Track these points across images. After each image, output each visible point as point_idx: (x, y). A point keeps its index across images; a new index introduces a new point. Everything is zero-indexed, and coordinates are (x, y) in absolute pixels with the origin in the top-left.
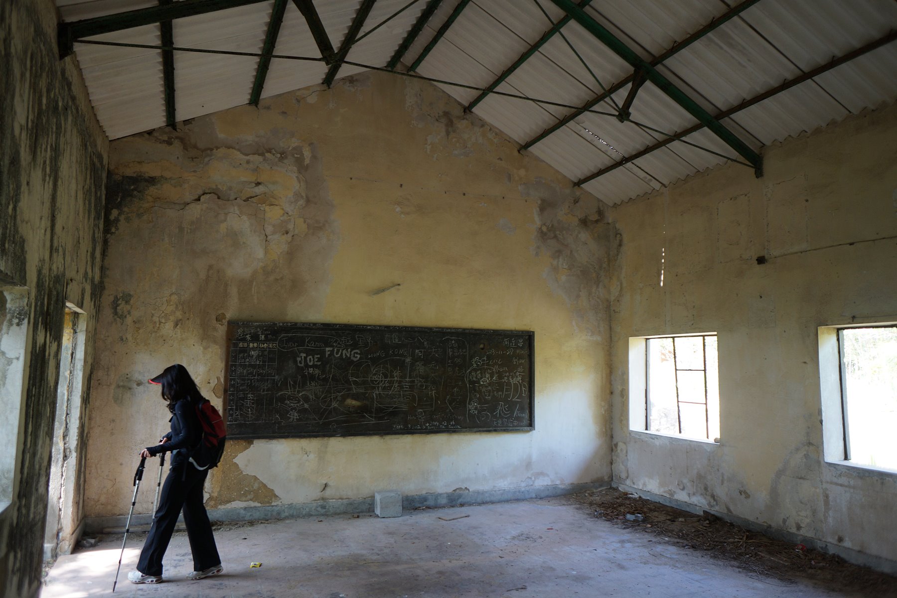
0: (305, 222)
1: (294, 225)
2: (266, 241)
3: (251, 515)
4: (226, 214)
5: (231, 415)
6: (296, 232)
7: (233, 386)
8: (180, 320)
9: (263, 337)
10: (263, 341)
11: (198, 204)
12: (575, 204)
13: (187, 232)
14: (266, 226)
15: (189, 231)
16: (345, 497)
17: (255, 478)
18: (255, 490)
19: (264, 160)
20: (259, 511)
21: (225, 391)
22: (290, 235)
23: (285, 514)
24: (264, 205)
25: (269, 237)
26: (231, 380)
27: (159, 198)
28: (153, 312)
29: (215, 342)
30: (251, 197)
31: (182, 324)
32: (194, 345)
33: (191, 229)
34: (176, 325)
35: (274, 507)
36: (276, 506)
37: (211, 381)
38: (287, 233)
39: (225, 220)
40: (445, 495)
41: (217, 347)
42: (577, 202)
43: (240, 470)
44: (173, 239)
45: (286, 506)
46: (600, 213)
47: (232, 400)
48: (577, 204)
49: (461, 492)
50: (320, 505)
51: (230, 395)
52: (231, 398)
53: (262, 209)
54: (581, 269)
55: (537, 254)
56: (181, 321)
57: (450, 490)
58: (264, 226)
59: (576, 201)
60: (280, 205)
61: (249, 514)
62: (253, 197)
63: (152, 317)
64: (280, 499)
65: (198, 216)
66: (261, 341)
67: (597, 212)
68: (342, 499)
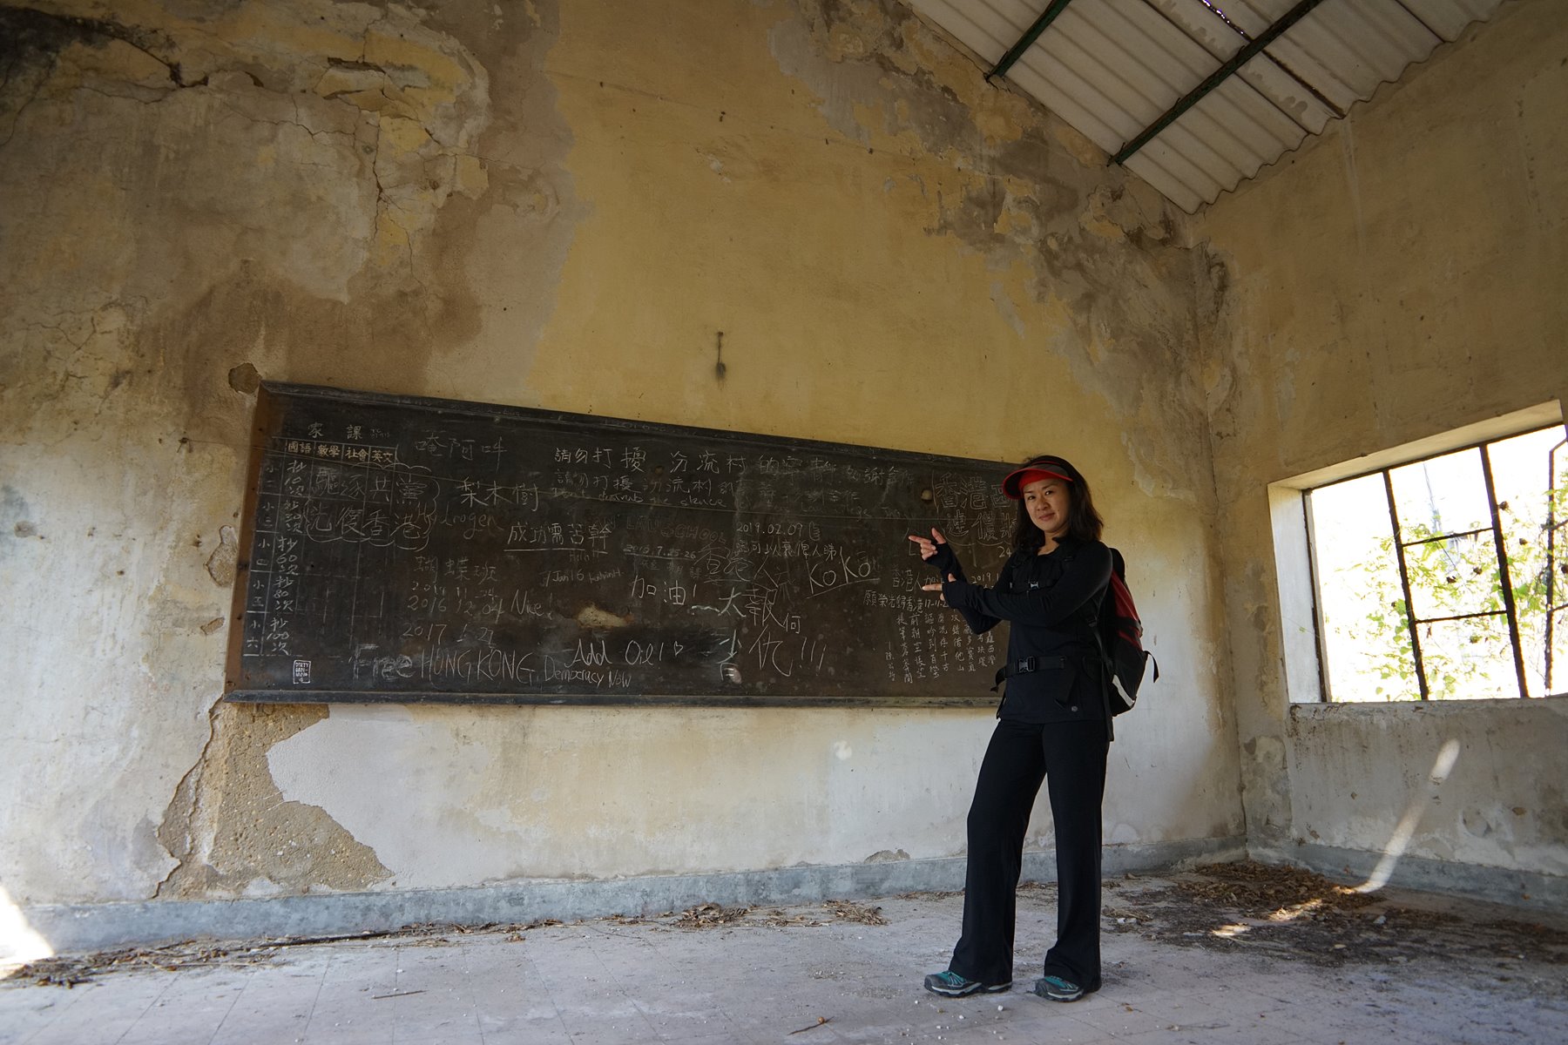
0: (482, 167)
1: (455, 169)
2: (379, 199)
3: (302, 920)
4: (276, 124)
5: (257, 633)
6: (459, 187)
7: (263, 554)
8: (128, 372)
9: (356, 432)
10: (355, 442)
11: (202, 93)
12: (1114, 200)
13: (167, 157)
14: (380, 164)
15: (172, 156)
16: (578, 872)
17: (320, 813)
18: (316, 846)
19: (385, 16)
20: (327, 908)
21: (242, 566)
22: (441, 194)
23: (404, 918)
24: (377, 114)
25: (387, 192)
26: (260, 537)
27: (97, 70)
28: (50, 346)
29: (223, 438)
30: (344, 92)
31: (130, 384)
32: (160, 440)
33: (177, 152)
34: (115, 383)
35: (372, 898)
36: (378, 894)
37: (204, 539)
38: (435, 186)
39: (272, 139)
40: (849, 870)
41: (229, 450)
42: (1119, 197)
43: (276, 789)
44: (126, 170)
45: (407, 895)
46: (1168, 224)
47: (260, 592)
48: (1120, 202)
49: (889, 862)
50: (505, 896)
51: (255, 577)
52: (258, 585)
53: (371, 121)
54: (1140, 339)
55: (1041, 297)
56: (128, 376)
57: (858, 856)
58: (374, 163)
59: (1117, 196)
60: (418, 121)
61: (296, 916)
62: (351, 92)
63: (46, 359)
64: (391, 874)
65: (200, 122)
66: (352, 440)
67: (1160, 222)
68: (571, 877)
